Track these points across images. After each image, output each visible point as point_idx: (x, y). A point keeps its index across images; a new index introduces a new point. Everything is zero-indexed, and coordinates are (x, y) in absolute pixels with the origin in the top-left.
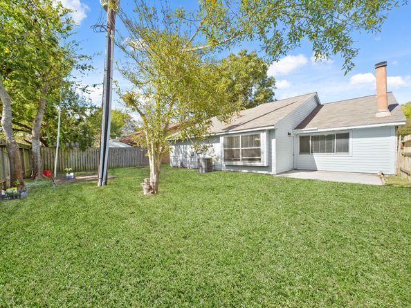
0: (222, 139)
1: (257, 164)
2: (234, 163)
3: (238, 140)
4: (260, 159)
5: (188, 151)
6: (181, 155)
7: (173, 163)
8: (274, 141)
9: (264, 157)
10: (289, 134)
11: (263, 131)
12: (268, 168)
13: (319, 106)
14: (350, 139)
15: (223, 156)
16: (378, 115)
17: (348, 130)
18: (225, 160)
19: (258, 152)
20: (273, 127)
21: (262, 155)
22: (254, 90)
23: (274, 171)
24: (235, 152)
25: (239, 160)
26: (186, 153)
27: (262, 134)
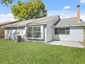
0: (26, 28)
1: (39, 38)
2: (30, 38)
3: (32, 28)
4: (40, 37)
5: (12, 32)
6: (9, 34)
7: (6, 38)
8: (46, 29)
9: (42, 35)
10: (51, 27)
11: (42, 25)
12: (44, 40)
13: (60, 20)
14: (70, 30)
15: (26, 35)
16: (77, 22)
17: (70, 27)
18: (27, 37)
19: (40, 34)
20: (45, 23)
21: (41, 35)
22: (41, 13)
23: (46, 41)
24: (31, 33)
25: (32, 37)
26: (12, 33)
27: (41, 26)
